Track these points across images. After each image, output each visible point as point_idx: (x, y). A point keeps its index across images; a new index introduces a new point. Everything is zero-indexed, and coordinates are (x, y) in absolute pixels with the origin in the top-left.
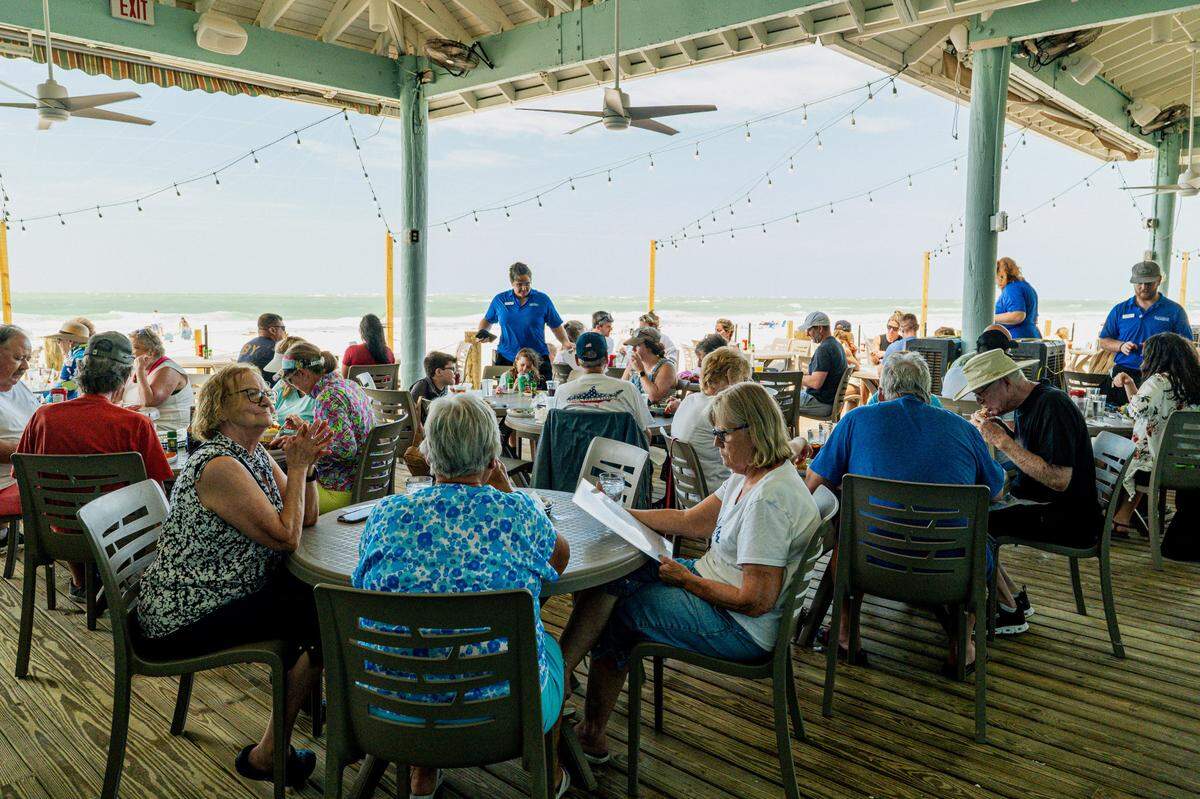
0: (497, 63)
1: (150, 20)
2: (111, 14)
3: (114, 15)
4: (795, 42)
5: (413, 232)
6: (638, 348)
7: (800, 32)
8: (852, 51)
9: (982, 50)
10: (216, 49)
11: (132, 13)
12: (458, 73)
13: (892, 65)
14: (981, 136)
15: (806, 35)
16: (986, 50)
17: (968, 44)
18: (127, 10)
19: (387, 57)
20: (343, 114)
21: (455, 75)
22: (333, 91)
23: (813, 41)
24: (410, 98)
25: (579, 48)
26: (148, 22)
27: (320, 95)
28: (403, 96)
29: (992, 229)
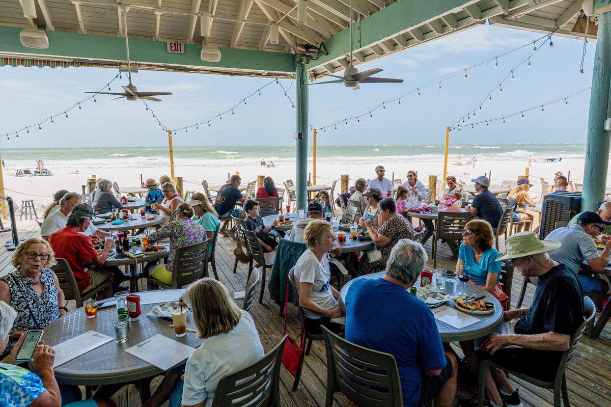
0: (329, 53)
1: (183, 52)
2: (167, 51)
3: (168, 51)
4: (472, 25)
5: (299, 134)
6: (370, 199)
7: (472, 20)
8: (512, 25)
9: (604, 13)
10: (208, 60)
11: (175, 49)
12: (315, 58)
13: (547, 29)
14: (601, 69)
15: (476, 20)
16: (607, 13)
17: (594, 11)
18: (173, 49)
19: (290, 53)
20: (276, 81)
21: (314, 60)
22: (266, 72)
23: (483, 22)
24: (299, 71)
25: (359, 42)
26: (182, 52)
27: (262, 75)
28: (297, 70)
29: (605, 129)
